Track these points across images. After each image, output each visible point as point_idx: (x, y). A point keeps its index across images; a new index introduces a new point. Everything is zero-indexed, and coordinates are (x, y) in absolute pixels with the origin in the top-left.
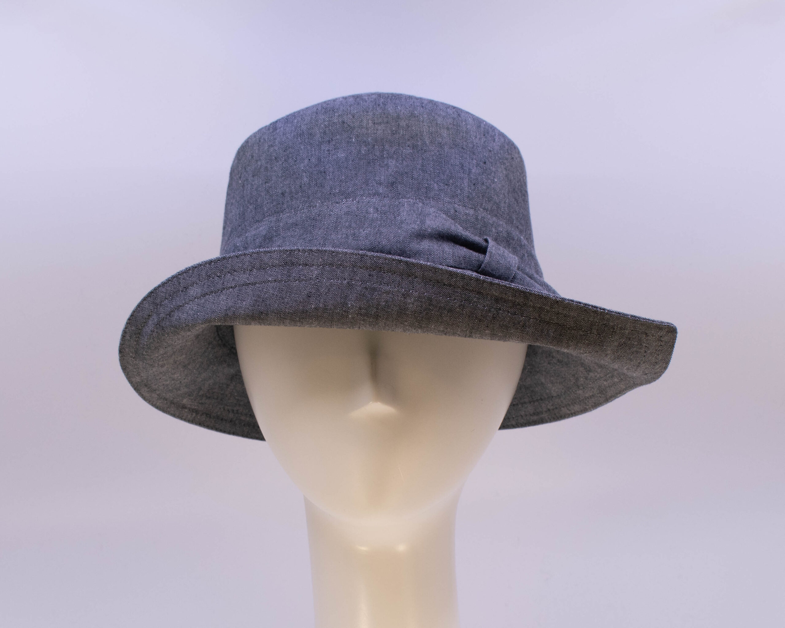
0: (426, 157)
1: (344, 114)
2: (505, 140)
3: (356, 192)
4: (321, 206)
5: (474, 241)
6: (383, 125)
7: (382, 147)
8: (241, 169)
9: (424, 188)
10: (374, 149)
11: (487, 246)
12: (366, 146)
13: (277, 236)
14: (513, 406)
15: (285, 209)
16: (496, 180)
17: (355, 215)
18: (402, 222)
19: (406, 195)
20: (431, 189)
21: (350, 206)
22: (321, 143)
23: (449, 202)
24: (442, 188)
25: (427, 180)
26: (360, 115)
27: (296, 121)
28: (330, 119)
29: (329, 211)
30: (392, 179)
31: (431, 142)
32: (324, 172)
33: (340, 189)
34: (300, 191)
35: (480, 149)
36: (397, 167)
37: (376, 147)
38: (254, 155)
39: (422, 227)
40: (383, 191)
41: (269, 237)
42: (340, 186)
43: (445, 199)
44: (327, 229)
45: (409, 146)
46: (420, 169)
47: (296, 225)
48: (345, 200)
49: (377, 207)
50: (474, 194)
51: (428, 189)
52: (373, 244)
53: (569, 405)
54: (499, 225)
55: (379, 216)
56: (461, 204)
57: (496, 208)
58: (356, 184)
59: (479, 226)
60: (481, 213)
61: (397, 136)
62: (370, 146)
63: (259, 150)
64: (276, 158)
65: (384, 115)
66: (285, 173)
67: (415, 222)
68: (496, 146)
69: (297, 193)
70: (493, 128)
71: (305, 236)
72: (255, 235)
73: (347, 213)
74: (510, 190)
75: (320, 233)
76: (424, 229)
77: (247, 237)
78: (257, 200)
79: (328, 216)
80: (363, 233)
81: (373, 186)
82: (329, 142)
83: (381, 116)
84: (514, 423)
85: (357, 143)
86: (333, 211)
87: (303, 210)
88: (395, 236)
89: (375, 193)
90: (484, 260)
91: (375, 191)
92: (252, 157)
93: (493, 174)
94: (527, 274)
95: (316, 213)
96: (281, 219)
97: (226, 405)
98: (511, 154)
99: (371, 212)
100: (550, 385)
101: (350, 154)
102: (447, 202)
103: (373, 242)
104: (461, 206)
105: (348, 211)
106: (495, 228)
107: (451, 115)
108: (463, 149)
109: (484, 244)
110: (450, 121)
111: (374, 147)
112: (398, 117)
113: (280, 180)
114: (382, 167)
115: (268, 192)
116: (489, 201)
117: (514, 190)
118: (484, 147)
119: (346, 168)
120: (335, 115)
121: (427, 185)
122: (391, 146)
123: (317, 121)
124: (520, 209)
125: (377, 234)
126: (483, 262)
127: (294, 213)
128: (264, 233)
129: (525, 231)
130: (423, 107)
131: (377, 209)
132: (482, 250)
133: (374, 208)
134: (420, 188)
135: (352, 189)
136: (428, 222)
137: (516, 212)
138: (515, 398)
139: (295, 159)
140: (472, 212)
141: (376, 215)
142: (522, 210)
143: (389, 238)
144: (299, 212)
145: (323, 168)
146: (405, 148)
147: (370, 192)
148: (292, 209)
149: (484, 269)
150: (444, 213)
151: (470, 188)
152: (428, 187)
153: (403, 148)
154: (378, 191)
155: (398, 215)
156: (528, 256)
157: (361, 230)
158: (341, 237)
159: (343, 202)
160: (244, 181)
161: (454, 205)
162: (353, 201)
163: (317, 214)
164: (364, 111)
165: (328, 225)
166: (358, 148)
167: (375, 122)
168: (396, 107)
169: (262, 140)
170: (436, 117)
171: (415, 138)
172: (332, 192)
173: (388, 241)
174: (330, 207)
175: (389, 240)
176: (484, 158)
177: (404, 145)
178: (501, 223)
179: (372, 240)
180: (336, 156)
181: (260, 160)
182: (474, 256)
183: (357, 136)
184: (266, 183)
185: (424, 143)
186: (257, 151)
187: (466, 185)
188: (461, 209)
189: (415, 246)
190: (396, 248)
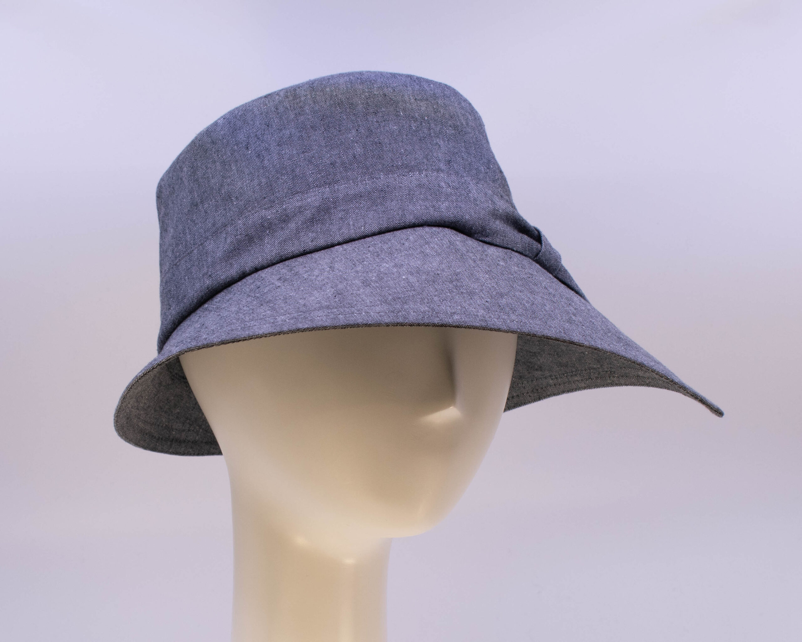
12: (415, 121)
20: (480, 171)
21: (419, 179)
24: (486, 171)
48: (412, 173)
62: (418, 122)
65: (423, 92)
67: (486, 201)
81: (434, 162)
82: (375, 113)
83: (420, 93)
85: (406, 118)
87: (364, 182)
89: (438, 169)
90: (541, 250)
99: (444, 186)
101: (402, 127)
103: (456, 215)
122: (435, 125)
125: (457, 208)
127: (353, 184)
131: (448, 184)
132: (538, 240)
133: (445, 183)
134: (472, 169)
135: (414, 163)
136: (497, 203)
139: (338, 128)
144: (360, 183)
149: (541, 259)
152: (477, 169)
153: (446, 127)
154: (440, 167)
160: (260, 151)
162: (420, 174)
166: (408, 122)
173: (470, 217)
179: (454, 213)
181: (286, 128)
182: (533, 244)
183: (404, 110)
184: (303, 152)
189: (493, 225)
190: (478, 224)
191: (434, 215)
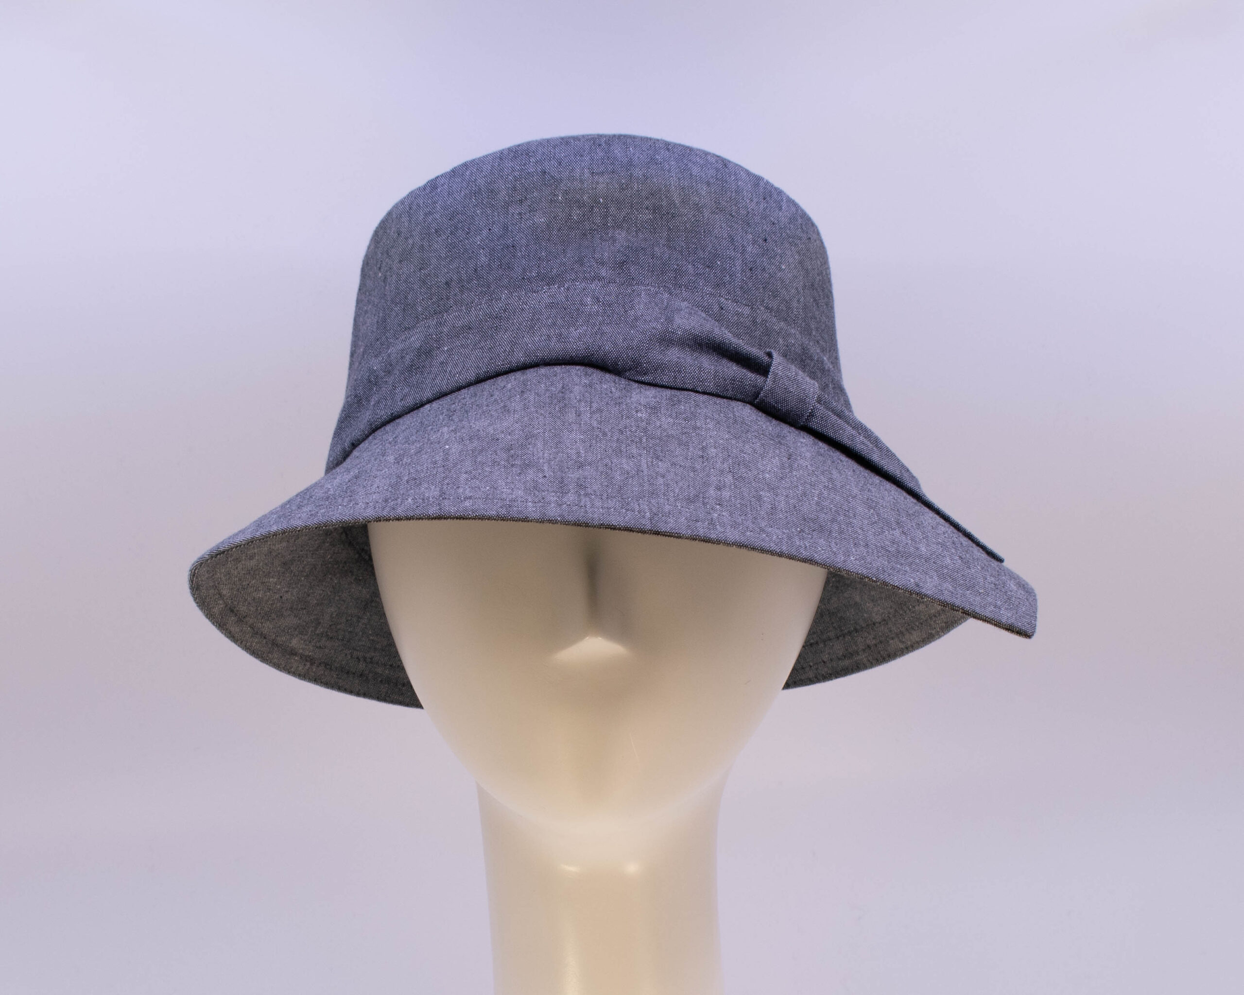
0: (674, 226)
1: (545, 159)
2: (797, 210)
3: (564, 275)
4: (509, 297)
5: (749, 354)
6: (606, 176)
7: (605, 210)
8: (380, 255)
9: (672, 270)
10: (592, 213)
11: (770, 362)
12: (579, 207)
13: (439, 348)
14: (809, 645)
15: (452, 307)
16: (783, 267)
17: (563, 307)
18: (636, 319)
19: (643, 281)
20: (684, 272)
21: (555, 294)
22: (507, 205)
23: (711, 294)
24: (701, 271)
25: (677, 259)
26: (571, 160)
27: (468, 173)
28: (523, 167)
29: (521, 304)
30: (621, 257)
31: (683, 201)
32: (513, 246)
33: (538, 271)
34: (474, 277)
35: (757, 219)
36: (629, 240)
37: (596, 210)
38: (403, 230)
39: (668, 328)
40: (607, 274)
41: (426, 350)
42: (539, 267)
43: (705, 288)
44: (518, 330)
45: (647, 208)
46: (664, 245)
47: (470, 328)
48: (547, 287)
49: (597, 296)
50: (750, 285)
51: (679, 272)
52: (589, 349)
53: (902, 633)
54: (789, 335)
55: (601, 309)
56: (730, 298)
57: (785, 309)
58: (564, 264)
59: (758, 333)
60: (762, 315)
61: (629, 193)
62: (586, 208)
63: (410, 221)
64: (436, 232)
65: (609, 160)
66: (451, 252)
67: (657, 319)
68: (783, 217)
69: (470, 280)
70: (780, 192)
71: (483, 344)
72: (403, 350)
73: (551, 306)
74: (807, 284)
75: (506, 337)
76: (671, 331)
77: (389, 356)
78: (406, 298)
79: (520, 311)
80: (575, 333)
81: (590, 266)
82: (521, 201)
83: (603, 162)
84: (811, 675)
85: (566, 204)
86: (527, 303)
87: (479, 306)
88: (625, 338)
89: (594, 277)
90: (764, 386)
91: (594, 274)
92: (399, 234)
93: (778, 258)
94: (833, 411)
95: (501, 307)
96: (445, 321)
97: (355, 650)
98: (807, 233)
99: (588, 303)
100: (870, 605)
101: (554, 218)
102: (708, 294)
103: (590, 346)
104: (730, 301)
105: (551, 303)
106: (783, 338)
107: (714, 164)
108: (732, 216)
109: (766, 359)
110: (712, 172)
111: (592, 210)
112: (631, 164)
113: (443, 263)
114: (605, 240)
115: (424, 282)
116: (775, 297)
117: (812, 285)
118: (764, 217)
119: (549, 240)
120: (531, 160)
121: (676, 267)
122: (619, 209)
123: (501, 170)
124: (821, 316)
125: (596, 334)
126: (762, 389)
127: (465, 311)
128: (418, 345)
129: (830, 351)
130: (668, 150)
131: (598, 299)
132: (762, 369)
133: (593, 297)
134: (666, 271)
135: (557, 271)
136: (678, 321)
137: (816, 318)
138: (811, 633)
139: (466, 229)
140: (747, 311)
141: (596, 308)
142: (824, 318)
143: (615, 340)
144: (473, 309)
145: (512, 240)
146: (641, 211)
147: (586, 275)
148: (462, 306)
149: (764, 400)
150: (702, 311)
151: (744, 274)
152: (678, 270)
153: (638, 211)
154: (599, 273)
155: (632, 308)
156: (834, 388)
157: (572, 329)
158: (540, 340)
159: (544, 291)
160: (387, 271)
161: (719, 298)
162: (559, 287)
163: (503, 310)
164: (576, 154)
165: (519, 324)
166: (567, 210)
167: (594, 171)
168: (627, 148)
169: (414, 207)
170: (690, 165)
171: (656, 195)
172: (525, 276)
173: (614, 346)
174: (522, 298)
175: (615, 344)
176: (764, 234)
177: (640, 206)
178: (793, 331)
179: (588, 343)
180: (531, 222)
181: (411, 236)
182: (748, 378)
183: (566, 193)
184: (420, 269)
185: (672, 203)
186: (406, 224)
187: (738, 269)
188: (730, 305)
189: (657, 355)
190: (625, 357)
191: (556, 348)
